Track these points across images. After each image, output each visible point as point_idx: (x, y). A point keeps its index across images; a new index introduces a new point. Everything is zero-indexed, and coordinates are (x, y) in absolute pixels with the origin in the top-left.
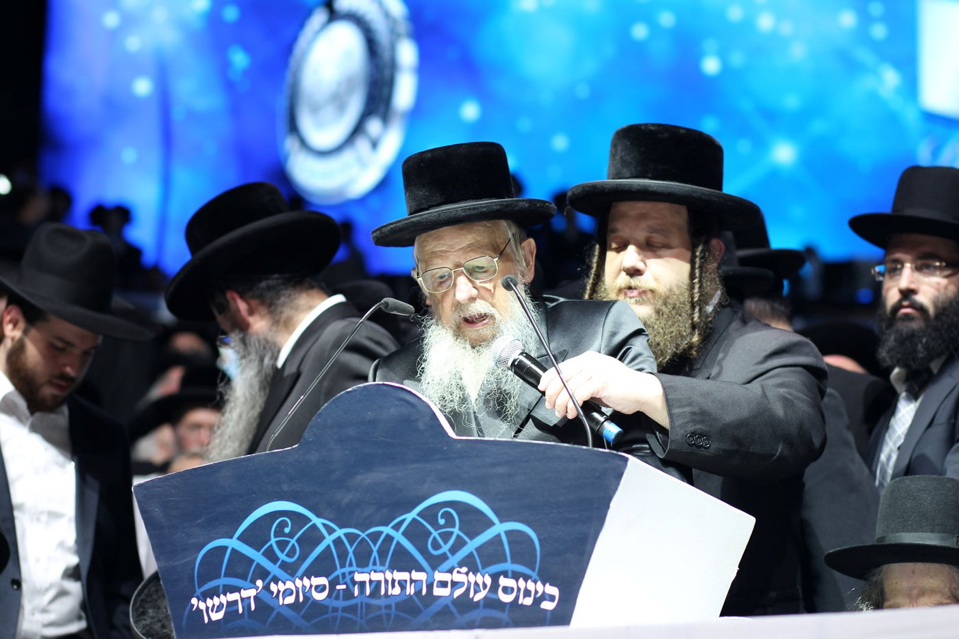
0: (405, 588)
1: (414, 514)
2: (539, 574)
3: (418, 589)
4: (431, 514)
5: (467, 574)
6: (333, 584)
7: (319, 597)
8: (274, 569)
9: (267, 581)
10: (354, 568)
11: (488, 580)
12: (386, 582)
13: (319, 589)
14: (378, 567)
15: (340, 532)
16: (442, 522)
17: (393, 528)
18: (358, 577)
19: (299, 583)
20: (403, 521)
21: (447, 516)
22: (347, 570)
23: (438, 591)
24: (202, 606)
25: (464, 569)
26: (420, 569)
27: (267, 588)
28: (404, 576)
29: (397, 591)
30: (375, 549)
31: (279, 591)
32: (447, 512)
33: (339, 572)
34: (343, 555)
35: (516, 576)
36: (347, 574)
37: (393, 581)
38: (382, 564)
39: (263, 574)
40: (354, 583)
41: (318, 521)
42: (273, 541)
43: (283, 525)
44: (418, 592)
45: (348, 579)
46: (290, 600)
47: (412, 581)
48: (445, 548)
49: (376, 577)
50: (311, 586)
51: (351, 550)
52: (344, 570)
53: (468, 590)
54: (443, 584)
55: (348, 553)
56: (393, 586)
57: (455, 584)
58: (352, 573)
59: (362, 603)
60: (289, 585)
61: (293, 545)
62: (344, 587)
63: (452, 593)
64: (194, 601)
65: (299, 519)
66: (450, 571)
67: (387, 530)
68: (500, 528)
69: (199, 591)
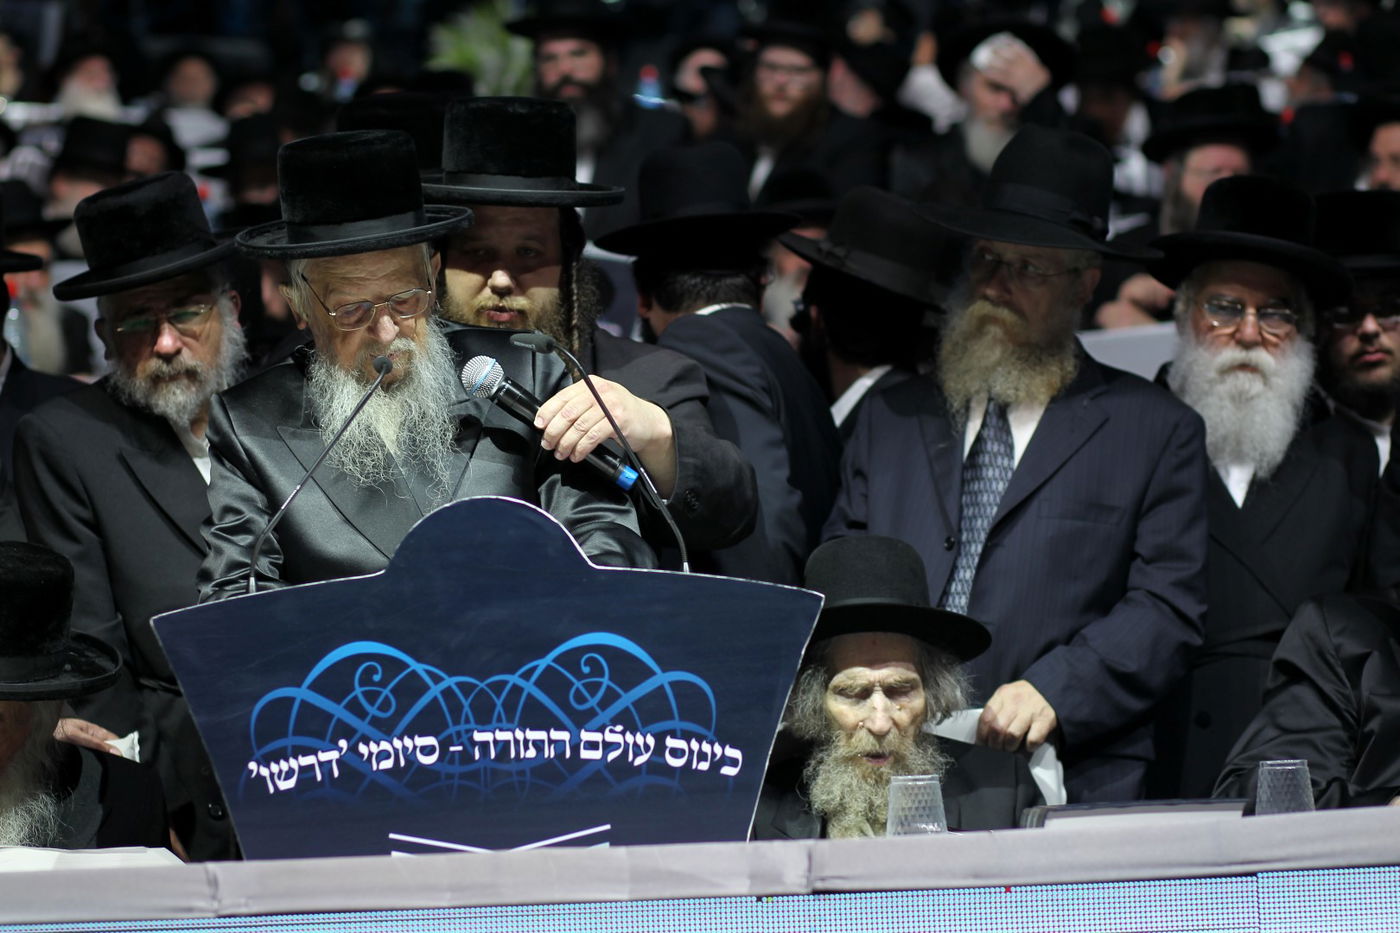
0: (543, 750)
1: (548, 660)
2: (716, 734)
3: (560, 751)
4: (571, 659)
5: (623, 733)
6: (444, 745)
7: (428, 760)
8: (362, 726)
9: (353, 741)
10: (472, 725)
11: (651, 741)
12: (517, 742)
13: (427, 750)
14: (504, 724)
15: (450, 681)
16: (586, 670)
17: (522, 676)
18: (478, 737)
19: (397, 743)
20: (535, 668)
21: (591, 662)
22: (462, 727)
23: (585, 754)
24: (264, 772)
25: (619, 728)
26: (560, 727)
27: (353, 749)
28: (541, 735)
29: (532, 753)
30: (499, 703)
31: (371, 754)
32: (592, 657)
33: (452, 730)
34: (456, 710)
35: (687, 736)
36: (463, 733)
37: (526, 741)
38: (510, 720)
39: (348, 732)
40: (474, 743)
41: (420, 668)
42: (358, 691)
43: (371, 671)
44: (560, 754)
45: (464, 738)
46: (387, 764)
47: (551, 741)
48: (593, 702)
49: (502, 736)
50: (415, 747)
51: (466, 703)
52: (458, 728)
53: (625, 752)
54: (592, 746)
55: (462, 707)
56: (526, 748)
57: (608, 747)
58: (470, 731)
59: (485, 769)
60: (385, 745)
61: (387, 697)
62: (460, 748)
63: (605, 755)
64: (252, 766)
65: (392, 665)
66: (601, 730)
67: (514, 679)
68: (662, 678)
69: (258, 754)
